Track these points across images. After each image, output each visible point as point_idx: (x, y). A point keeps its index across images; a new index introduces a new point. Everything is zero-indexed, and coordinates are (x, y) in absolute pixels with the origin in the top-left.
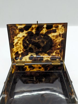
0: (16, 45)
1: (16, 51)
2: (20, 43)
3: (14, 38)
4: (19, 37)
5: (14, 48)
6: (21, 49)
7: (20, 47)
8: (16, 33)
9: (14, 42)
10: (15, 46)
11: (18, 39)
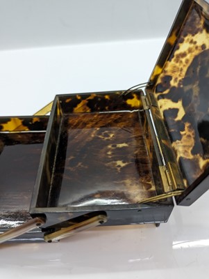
0: (178, 56)
1: (169, 74)
2: (187, 61)
3: (185, 35)
4: (195, 43)
5: (170, 61)
6: (180, 75)
7: (181, 70)
8: (198, 27)
9: (178, 48)
10: (175, 58)
11: (192, 45)
